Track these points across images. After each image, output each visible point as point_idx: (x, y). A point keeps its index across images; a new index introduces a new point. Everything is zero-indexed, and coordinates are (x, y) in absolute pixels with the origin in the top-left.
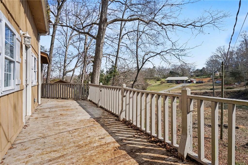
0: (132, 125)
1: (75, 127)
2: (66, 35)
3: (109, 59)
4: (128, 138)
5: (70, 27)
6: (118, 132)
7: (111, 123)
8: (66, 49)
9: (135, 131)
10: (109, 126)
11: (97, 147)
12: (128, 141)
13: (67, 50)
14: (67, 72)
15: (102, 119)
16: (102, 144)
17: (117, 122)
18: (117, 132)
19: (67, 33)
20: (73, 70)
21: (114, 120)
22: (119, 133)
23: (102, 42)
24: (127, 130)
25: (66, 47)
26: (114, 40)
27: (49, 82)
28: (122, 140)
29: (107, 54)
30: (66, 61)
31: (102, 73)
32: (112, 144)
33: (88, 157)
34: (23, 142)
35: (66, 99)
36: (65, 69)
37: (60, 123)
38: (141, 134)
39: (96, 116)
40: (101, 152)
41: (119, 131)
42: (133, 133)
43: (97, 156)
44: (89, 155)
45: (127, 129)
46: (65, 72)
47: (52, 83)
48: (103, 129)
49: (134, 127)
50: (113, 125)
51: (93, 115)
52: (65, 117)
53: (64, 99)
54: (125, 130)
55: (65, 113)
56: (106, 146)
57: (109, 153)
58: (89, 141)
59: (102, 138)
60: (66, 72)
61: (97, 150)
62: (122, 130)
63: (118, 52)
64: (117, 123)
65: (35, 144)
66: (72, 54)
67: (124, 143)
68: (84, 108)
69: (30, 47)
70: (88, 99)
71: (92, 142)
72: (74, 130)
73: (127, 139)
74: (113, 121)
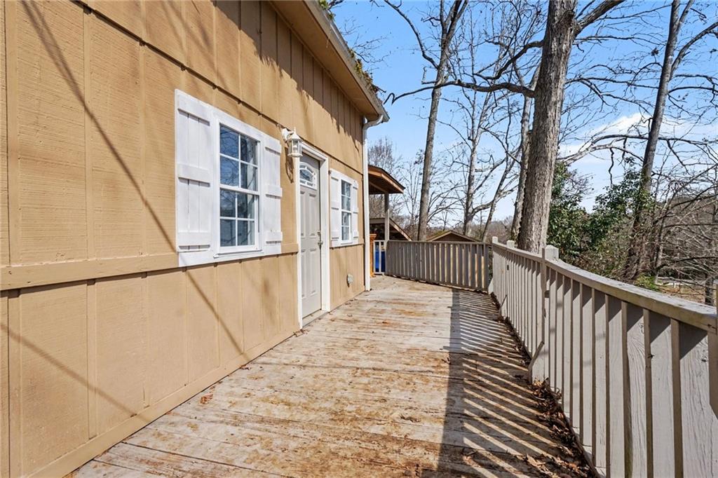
0: (559, 414)
1: (381, 361)
2: (473, 106)
3: (624, 151)
4: (491, 457)
5: (457, 83)
6: (480, 420)
7: (488, 382)
8: (472, 147)
9: (554, 445)
10: (473, 389)
11: (373, 438)
12: (482, 465)
13: (474, 149)
14: (476, 210)
15: (474, 361)
16: (395, 435)
17: (516, 386)
18: (476, 417)
19: (474, 101)
20: (492, 205)
21: (511, 376)
22: (479, 426)
23: (553, 99)
24: (521, 428)
25: (472, 140)
26: (638, 77)
27: (424, 238)
28: (465, 451)
29: (613, 136)
30: (473, 179)
31: (575, 205)
32: (419, 450)
33: (323, 453)
34: (269, 362)
35: (434, 284)
36: (470, 203)
37: (362, 341)
38: (568, 467)
39: (465, 346)
40: (367, 455)
41: (487, 418)
42: (537, 446)
43: (345, 463)
44: (332, 450)
45: (524, 424)
46: (471, 210)
47: (431, 241)
48: (444, 392)
49: (559, 426)
50: (488, 391)
51: (459, 341)
52: (387, 330)
53: (431, 284)
54: (515, 425)
55: (397, 319)
56: (396, 447)
57: (383, 470)
58: (370, 414)
59: (410, 419)
60: (474, 210)
61: (363, 445)
62: (503, 419)
63: (658, 120)
64: (513, 389)
65: (278, 374)
66: (491, 156)
67: (458, 468)
68: (455, 317)
69: (325, 160)
70: (490, 292)
71: (374, 419)
72: (370, 369)
73: (486, 459)
74: (503, 376)
